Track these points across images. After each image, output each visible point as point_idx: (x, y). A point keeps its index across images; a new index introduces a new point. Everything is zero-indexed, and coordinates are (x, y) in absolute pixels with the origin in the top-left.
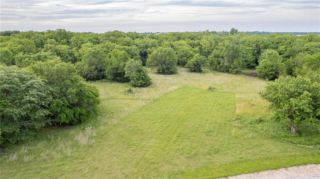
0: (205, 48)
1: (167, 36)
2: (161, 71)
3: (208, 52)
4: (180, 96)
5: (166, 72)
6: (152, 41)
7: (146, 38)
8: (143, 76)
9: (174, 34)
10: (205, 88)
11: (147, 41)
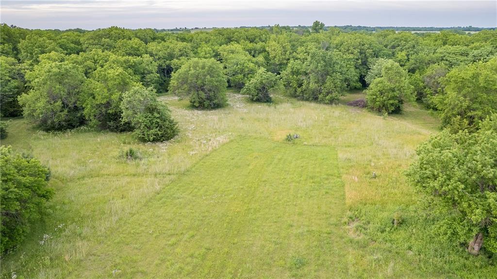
0: (275, 57)
1: (207, 36)
2: (197, 104)
3: (281, 64)
4: (233, 159)
5: (206, 105)
6: (181, 45)
7: (170, 41)
8: (158, 120)
9: (220, 32)
10: (280, 137)
11: (171, 46)
